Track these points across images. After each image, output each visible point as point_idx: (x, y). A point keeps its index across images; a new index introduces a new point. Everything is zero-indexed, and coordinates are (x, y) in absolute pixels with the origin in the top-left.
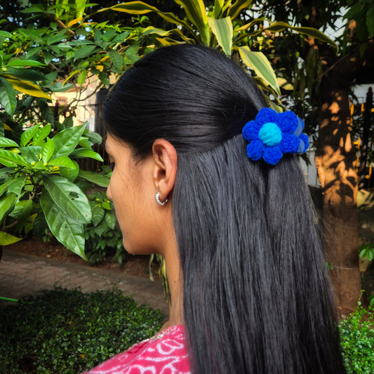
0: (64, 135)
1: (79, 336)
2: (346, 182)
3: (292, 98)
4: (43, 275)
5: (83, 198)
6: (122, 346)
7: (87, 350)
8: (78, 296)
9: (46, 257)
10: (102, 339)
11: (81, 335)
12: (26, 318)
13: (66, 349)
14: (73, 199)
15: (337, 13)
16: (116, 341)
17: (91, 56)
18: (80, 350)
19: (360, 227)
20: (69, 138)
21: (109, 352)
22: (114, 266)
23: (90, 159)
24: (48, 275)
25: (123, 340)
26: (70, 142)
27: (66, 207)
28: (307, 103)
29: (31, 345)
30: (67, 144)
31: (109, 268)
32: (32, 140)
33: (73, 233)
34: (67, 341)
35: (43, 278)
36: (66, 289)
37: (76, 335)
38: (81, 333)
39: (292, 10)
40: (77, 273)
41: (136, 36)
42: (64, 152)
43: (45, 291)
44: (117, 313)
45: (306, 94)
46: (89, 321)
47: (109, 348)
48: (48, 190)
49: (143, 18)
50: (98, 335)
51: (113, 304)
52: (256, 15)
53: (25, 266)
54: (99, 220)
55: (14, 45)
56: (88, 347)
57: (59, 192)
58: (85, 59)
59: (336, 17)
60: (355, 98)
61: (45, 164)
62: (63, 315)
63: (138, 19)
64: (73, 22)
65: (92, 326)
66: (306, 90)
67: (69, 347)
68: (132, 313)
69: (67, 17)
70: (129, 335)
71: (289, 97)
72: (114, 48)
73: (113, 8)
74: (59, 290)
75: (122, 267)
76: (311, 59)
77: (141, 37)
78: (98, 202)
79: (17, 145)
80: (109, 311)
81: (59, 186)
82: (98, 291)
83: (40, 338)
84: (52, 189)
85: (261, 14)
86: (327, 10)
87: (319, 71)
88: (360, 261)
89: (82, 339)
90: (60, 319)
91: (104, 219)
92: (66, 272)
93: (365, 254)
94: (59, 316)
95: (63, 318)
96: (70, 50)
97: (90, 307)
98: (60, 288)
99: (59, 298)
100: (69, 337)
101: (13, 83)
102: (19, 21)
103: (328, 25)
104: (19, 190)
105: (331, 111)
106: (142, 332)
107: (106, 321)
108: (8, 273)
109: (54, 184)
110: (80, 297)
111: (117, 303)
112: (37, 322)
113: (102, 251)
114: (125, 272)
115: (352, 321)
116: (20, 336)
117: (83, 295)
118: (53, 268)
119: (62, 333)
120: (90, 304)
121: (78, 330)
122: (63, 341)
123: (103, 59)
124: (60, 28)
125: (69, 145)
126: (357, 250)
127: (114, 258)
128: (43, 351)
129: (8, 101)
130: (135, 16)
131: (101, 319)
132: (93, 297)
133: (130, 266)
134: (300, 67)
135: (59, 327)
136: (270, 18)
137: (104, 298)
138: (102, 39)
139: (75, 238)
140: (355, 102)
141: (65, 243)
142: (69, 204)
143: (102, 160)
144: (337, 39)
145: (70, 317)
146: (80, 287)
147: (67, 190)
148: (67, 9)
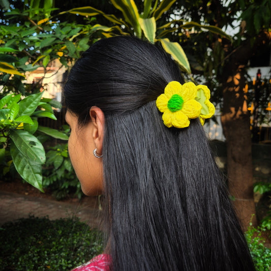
1: (46, 252)
3: (204, 77)
4: (22, 208)
5: (39, 146)
6: (78, 259)
7: (52, 262)
8: (46, 222)
9: (24, 194)
10: (63, 254)
11: (47, 251)
12: (7, 240)
13: (36, 262)
14: (32, 147)
15: (235, 17)
16: (74, 255)
17: (54, 45)
18: (46, 262)
19: (254, 170)
20: (31, 102)
21: (68, 264)
22: (75, 200)
23: (47, 118)
24: (26, 208)
25: (78, 255)
26: (32, 105)
27: (26, 152)
28: (215, 81)
29: (10, 259)
30: (29, 107)
31: (71, 202)
33: (33, 172)
34: (37, 256)
35: (22, 210)
37: (44, 252)
38: (48, 249)
39: (203, 14)
40: (48, 206)
41: (87, 31)
42: (27, 113)
44: (75, 234)
45: (214, 74)
46: (54, 241)
47: (68, 260)
48: (13, 140)
49: (93, 19)
50: (61, 251)
51: (72, 228)
52: (178, 18)
53: (9, 201)
54: (59, 165)
56: (52, 260)
57: (21, 142)
58: (49, 47)
59: (233, 20)
60: (249, 76)
61: (11, 121)
62: (35, 236)
63: (88, 19)
65: (56, 244)
66: (214, 71)
67: (39, 260)
68: (86, 235)
69: (37, 18)
70: (83, 250)
71: (202, 76)
72: (71, 40)
73: (71, 11)
74: (32, 218)
75: (81, 201)
77: (91, 32)
78: (59, 152)
80: (69, 233)
81: (22, 137)
83: (17, 254)
84: (16, 140)
85: (181, 18)
86: (227, 14)
87: (222, 57)
88: (254, 195)
89: (48, 254)
90: (33, 239)
91: (63, 164)
93: (257, 190)
94: (32, 238)
95: (35, 239)
96: (38, 41)
98: (33, 216)
99: (32, 224)
100: (38, 252)
102: (6, 22)
106: (93, 248)
107: (67, 241)
109: (18, 136)
110: (48, 223)
111: (75, 227)
112: (15, 242)
113: (66, 190)
114: (83, 205)
116: (3, 253)
117: (50, 221)
118: (29, 202)
119: (34, 250)
120: (55, 229)
121: (45, 248)
122: (34, 256)
123: (63, 48)
124: (32, 25)
125: (31, 108)
126: (252, 186)
127: (75, 195)
128: (19, 263)
131: (63, 239)
132: (57, 223)
133: (87, 200)
134: (209, 54)
135: (32, 245)
136: (187, 20)
137: (65, 224)
138: (61, 33)
139: (35, 176)
140: (249, 80)
141: (27, 179)
142: (28, 150)
143: (56, 119)
144: (236, 35)
145: (40, 238)
146: (48, 216)
147: (27, 140)
148: (37, 12)
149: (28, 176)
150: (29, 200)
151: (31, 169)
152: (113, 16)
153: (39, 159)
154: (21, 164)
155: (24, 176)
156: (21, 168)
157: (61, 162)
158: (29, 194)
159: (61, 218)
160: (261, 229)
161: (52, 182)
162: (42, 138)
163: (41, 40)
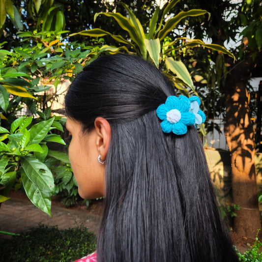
2: (246, 148)
3: (207, 88)
4: (32, 215)
5: (49, 174)
8: (55, 232)
12: (18, 249)
14: (41, 174)
15: (237, 31)
20: (41, 129)
22: (83, 208)
26: (42, 131)
27: (36, 181)
28: (218, 91)
30: (40, 133)
31: (80, 210)
32: (18, 128)
33: (43, 197)
35: (32, 217)
39: (206, 29)
40: (57, 213)
41: (95, 52)
42: (37, 139)
43: (32, 229)
44: (83, 245)
45: (216, 85)
46: (63, 251)
48: (24, 168)
49: (101, 40)
51: (80, 238)
52: (181, 33)
53: (20, 208)
54: (68, 180)
55: (12, 59)
57: (32, 169)
59: (235, 34)
61: (23, 149)
62: (44, 246)
63: (97, 40)
64: (54, 43)
65: (65, 255)
66: (216, 83)
68: (94, 245)
69: (48, 39)
71: (205, 87)
74: (42, 228)
75: (89, 209)
76: (219, 63)
77: (99, 53)
78: (68, 168)
79: (8, 132)
80: (77, 244)
81: (32, 165)
82: (69, 228)
84: (26, 168)
85: (184, 32)
86: (229, 28)
87: (225, 71)
88: (259, 204)
90: (42, 250)
91: (72, 179)
94: (41, 248)
95: (44, 249)
96: (49, 63)
97: (63, 240)
98: (43, 226)
99: (42, 234)
101: (7, 88)
102: (20, 38)
103: (230, 38)
104: (3, 168)
105: (233, 99)
107: (75, 252)
108: (8, 214)
109: (29, 164)
110: (56, 233)
111: (83, 238)
112: (25, 252)
113: (75, 197)
114: (91, 212)
115: (252, 252)
117: (59, 231)
120: (64, 238)
121: (54, 258)
125: (42, 134)
126: (257, 195)
127: (83, 202)
129: (3, 101)
130: (95, 38)
131: (71, 250)
132: (66, 233)
133: (94, 207)
134: (212, 67)
135: (41, 256)
136: (190, 35)
137: (74, 234)
138: (71, 56)
139: (45, 201)
140: (251, 90)
141: (37, 204)
142: (38, 178)
143: (65, 144)
144: (237, 48)
145: (49, 249)
146: (57, 226)
147: (37, 167)
148: (49, 35)
149: (38, 201)
151: (41, 194)
152: (120, 36)
153: (48, 186)
154: (31, 188)
155: (34, 201)
156: (31, 193)
157: (70, 178)
161: (61, 190)
163: (52, 62)
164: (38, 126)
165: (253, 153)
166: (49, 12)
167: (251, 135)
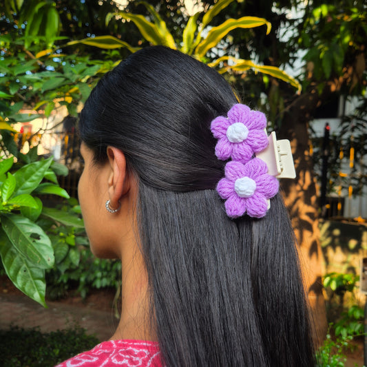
0: (27, 171)
2: (305, 218)
5: (45, 240)
8: (36, 336)
9: (2, 292)
14: (34, 241)
15: (295, 55)
17: (59, 87)
20: (32, 173)
22: (76, 300)
24: (4, 312)
26: (33, 177)
27: (26, 251)
30: (29, 180)
31: (71, 303)
33: (33, 277)
36: (23, 330)
39: (254, 50)
41: (106, 69)
42: (26, 189)
45: (269, 127)
48: (7, 232)
49: (114, 53)
51: (74, 344)
52: (221, 53)
54: (63, 256)
57: (19, 234)
58: (53, 90)
59: (295, 59)
60: (313, 132)
61: (5, 203)
62: (19, 359)
63: (108, 53)
64: (42, 54)
69: (35, 48)
72: (84, 80)
73: (84, 41)
74: (15, 330)
75: (85, 302)
76: (273, 96)
78: (62, 237)
80: (70, 353)
81: (19, 227)
84: (10, 231)
85: (225, 53)
86: (285, 51)
87: (281, 107)
90: (16, 363)
91: (67, 255)
92: (24, 309)
93: (328, 284)
94: (14, 360)
95: (19, 362)
96: (38, 81)
97: (48, 348)
98: (17, 328)
99: (15, 340)
103: (287, 65)
109: (14, 225)
110: (38, 338)
111: (79, 343)
113: (65, 285)
114: (88, 307)
117: (41, 335)
120: (49, 345)
123: (72, 91)
124: (28, 59)
125: (33, 181)
127: (77, 292)
130: (106, 50)
132: (52, 338)
133: (94, 299)
134: (263, 102)
136: (233, 56)
137: (65, 339)
138: (71, 72)
139: (35, 283)
140: (313, 136)
141: (23, 289)
142: (29, 247)
145: (26, 361)
146: (38, 327)
147: (27, 231)
148: (37, 41)
149: (24, 284)
150: (9, 301)
151: (29, 273)
153: (44, 260)
154: (15, 265)
155: (18, 284)
156: (15, 271)
157: (66, 253)
158: (8, 292)
159: (58, 330)
160: (342, 342)
162: (45, 224)
163: (42, 80)
164: (28, 169)
165: (315, 225)
166: (37, 8)
167: (313, 199)
